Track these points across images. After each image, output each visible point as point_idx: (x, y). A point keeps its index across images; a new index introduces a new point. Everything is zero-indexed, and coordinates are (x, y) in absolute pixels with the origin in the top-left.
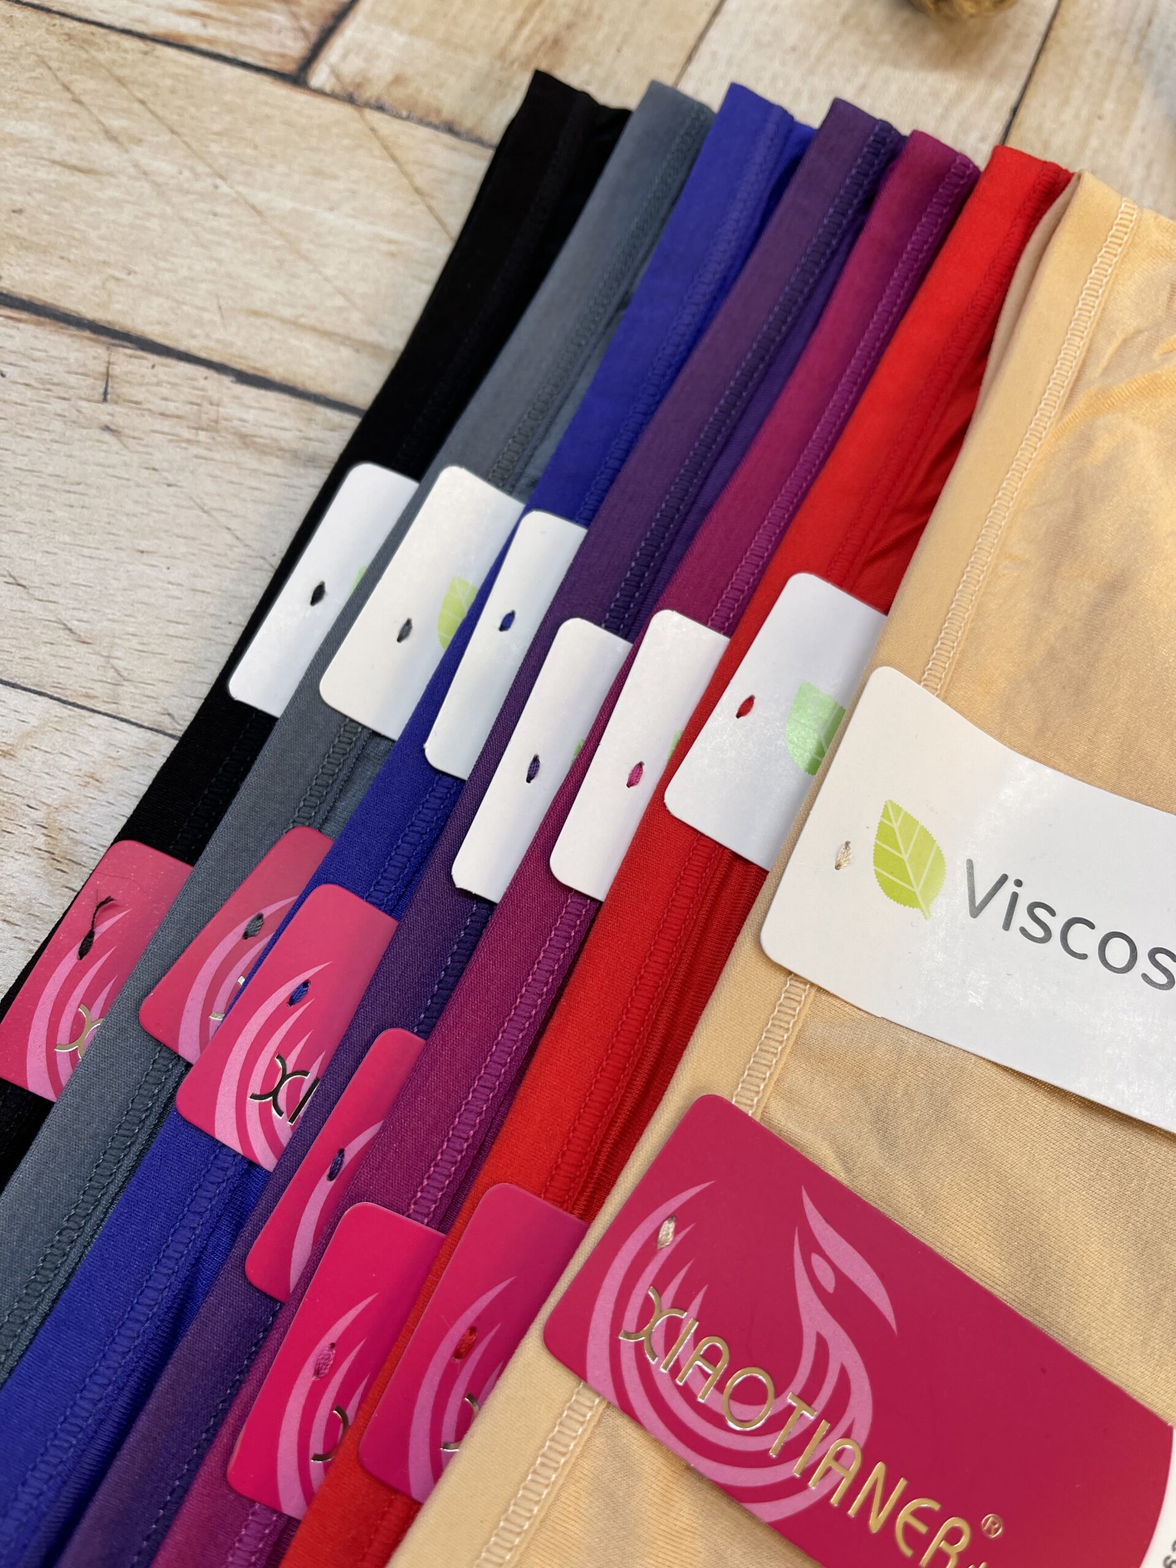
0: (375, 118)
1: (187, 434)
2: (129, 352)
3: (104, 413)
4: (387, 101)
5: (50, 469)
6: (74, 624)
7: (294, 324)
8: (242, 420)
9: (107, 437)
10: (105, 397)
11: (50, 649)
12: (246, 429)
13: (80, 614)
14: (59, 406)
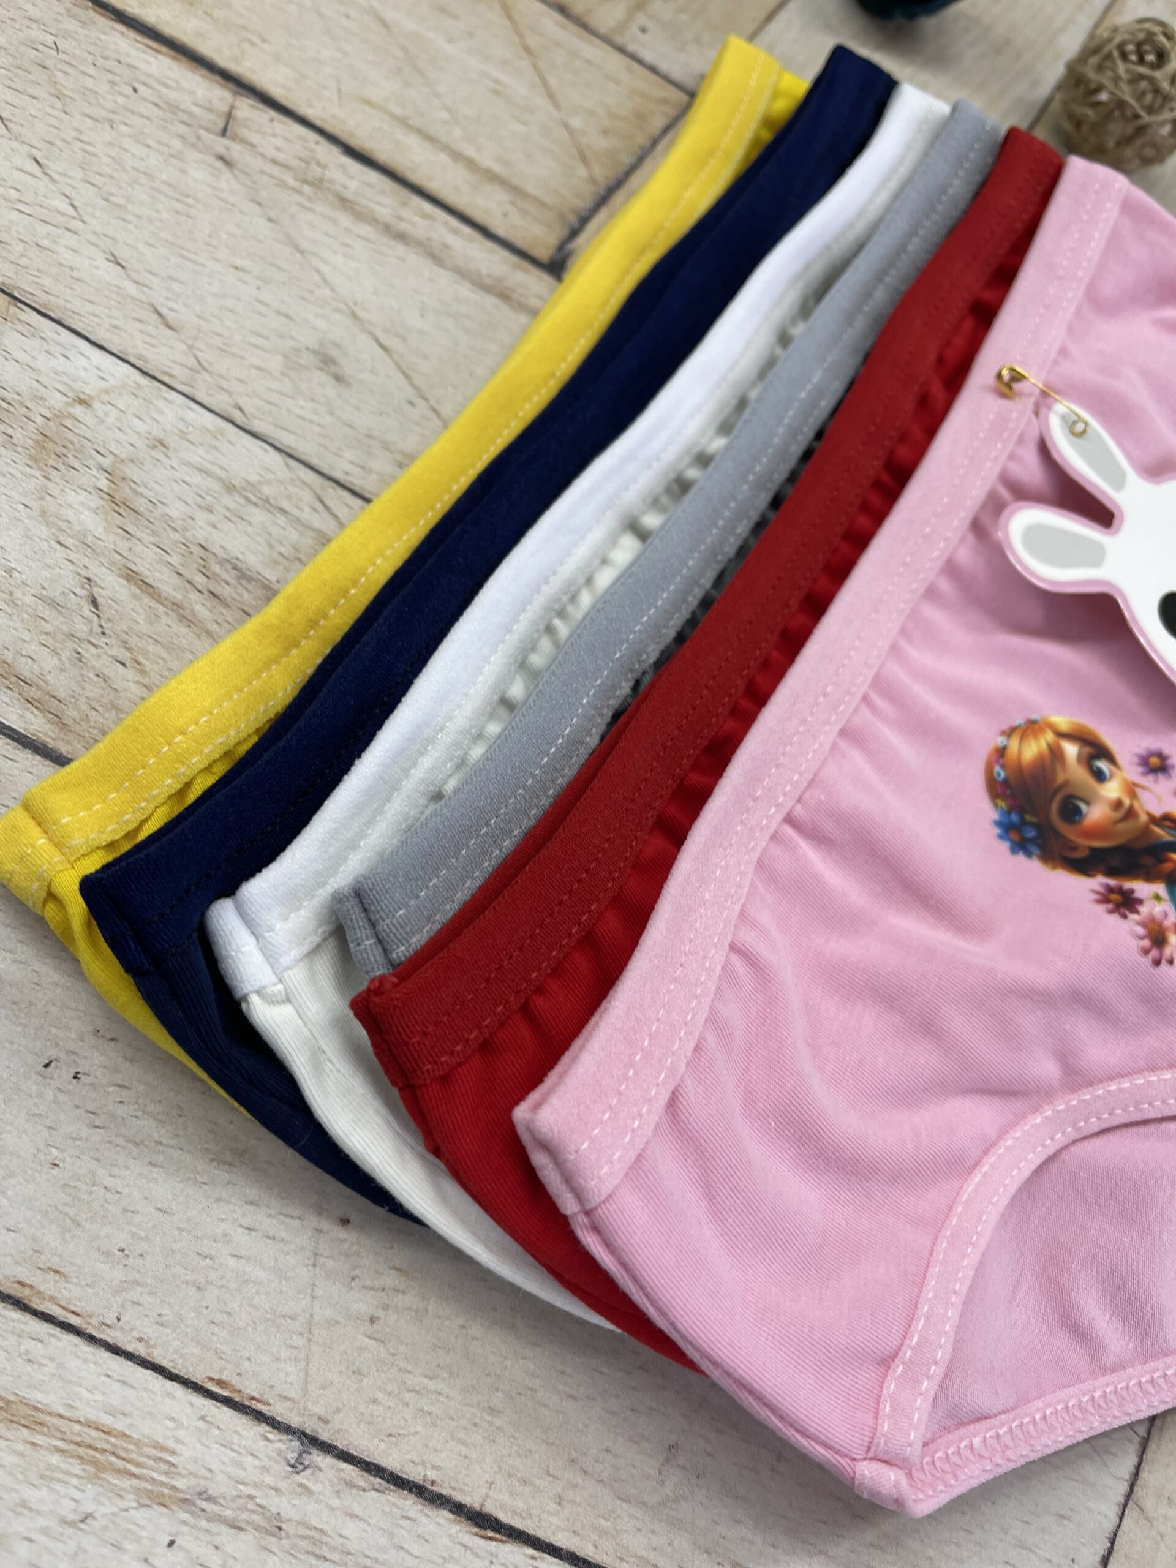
1: (292, 182)
2: (251, 102)
3: (220, 144)
5: (164, 177)
6: (164, 311)
7: (403, 123)
8: (344, 187)
9: (219, 164)
10: (224, 133)
11: (138, 325)
12: (349, 195)
13: (172, 305)
14: (182, 129)
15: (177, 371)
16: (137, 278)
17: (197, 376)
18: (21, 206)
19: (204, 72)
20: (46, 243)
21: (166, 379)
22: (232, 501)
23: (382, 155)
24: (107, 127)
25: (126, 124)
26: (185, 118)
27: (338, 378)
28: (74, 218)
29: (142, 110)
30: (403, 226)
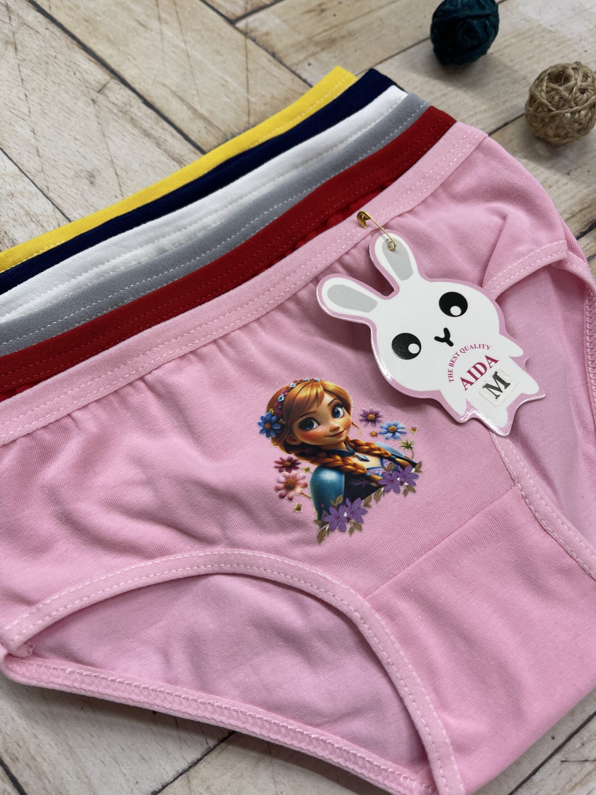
0: (250, 43)
1: (115, 111)
2: (116, 81)
3: (95, 95)
4: (258, 39)
5: (68, 105)
6: (40, 150)
7: (175, 94)
8: (136, 115)
9: (91, 102)
10: (99, 92)
11: (28, 154)
12: (135, 118)
13: (44, 148)
14: (84, 88)
15: (33, 171)
16: (37, 137)
17: (39, 174)
18: (12, 110)
19: (105, 69)
20: (13, 123)
21: (27, 173)
22: (25, 219)
23: (158, 104)
24: (57, 86)
25: (64, 85)
26: (87, 84)
27: (92, 183)
28: (27, 115)
29: (74, 82)
30: (152, 132)
